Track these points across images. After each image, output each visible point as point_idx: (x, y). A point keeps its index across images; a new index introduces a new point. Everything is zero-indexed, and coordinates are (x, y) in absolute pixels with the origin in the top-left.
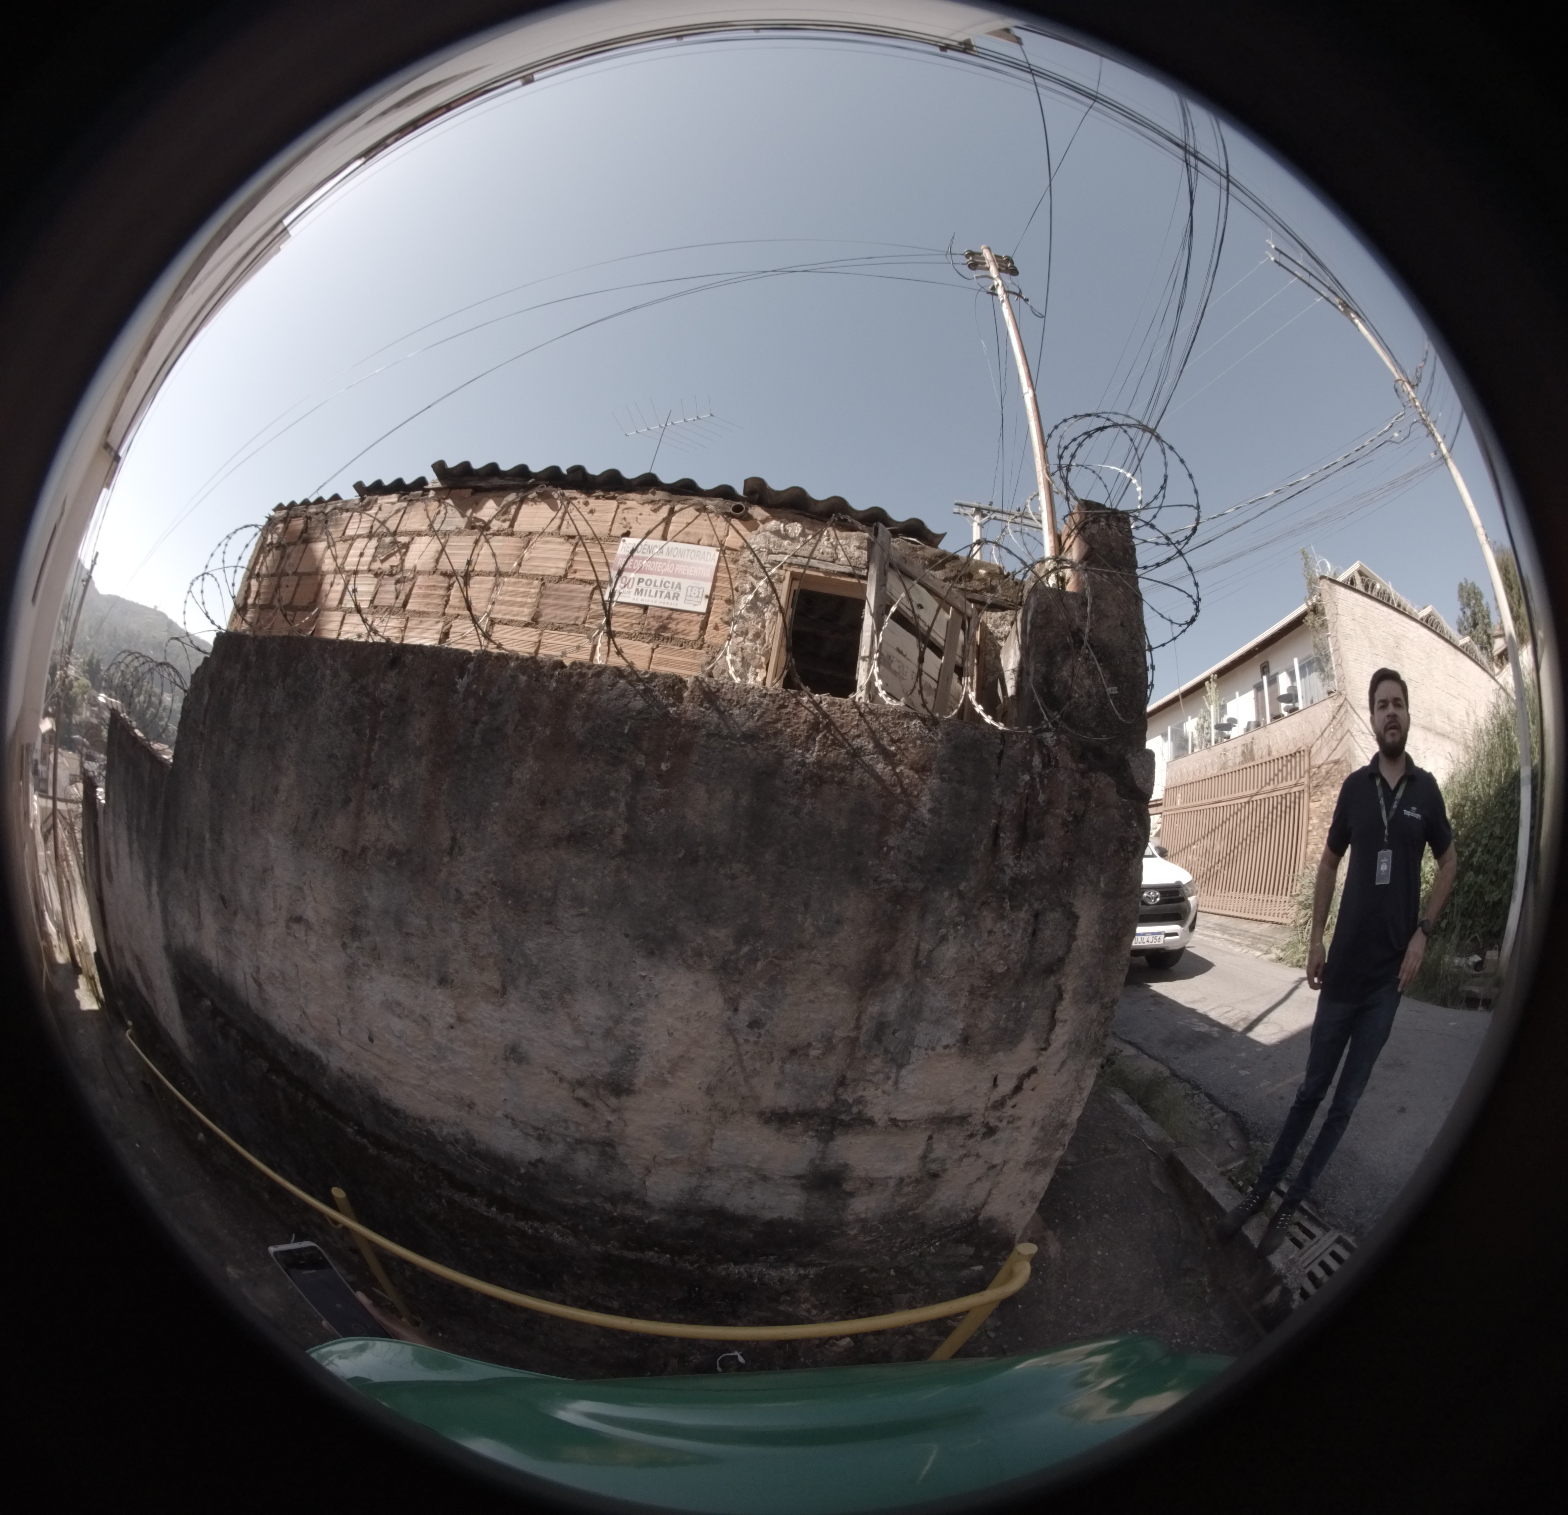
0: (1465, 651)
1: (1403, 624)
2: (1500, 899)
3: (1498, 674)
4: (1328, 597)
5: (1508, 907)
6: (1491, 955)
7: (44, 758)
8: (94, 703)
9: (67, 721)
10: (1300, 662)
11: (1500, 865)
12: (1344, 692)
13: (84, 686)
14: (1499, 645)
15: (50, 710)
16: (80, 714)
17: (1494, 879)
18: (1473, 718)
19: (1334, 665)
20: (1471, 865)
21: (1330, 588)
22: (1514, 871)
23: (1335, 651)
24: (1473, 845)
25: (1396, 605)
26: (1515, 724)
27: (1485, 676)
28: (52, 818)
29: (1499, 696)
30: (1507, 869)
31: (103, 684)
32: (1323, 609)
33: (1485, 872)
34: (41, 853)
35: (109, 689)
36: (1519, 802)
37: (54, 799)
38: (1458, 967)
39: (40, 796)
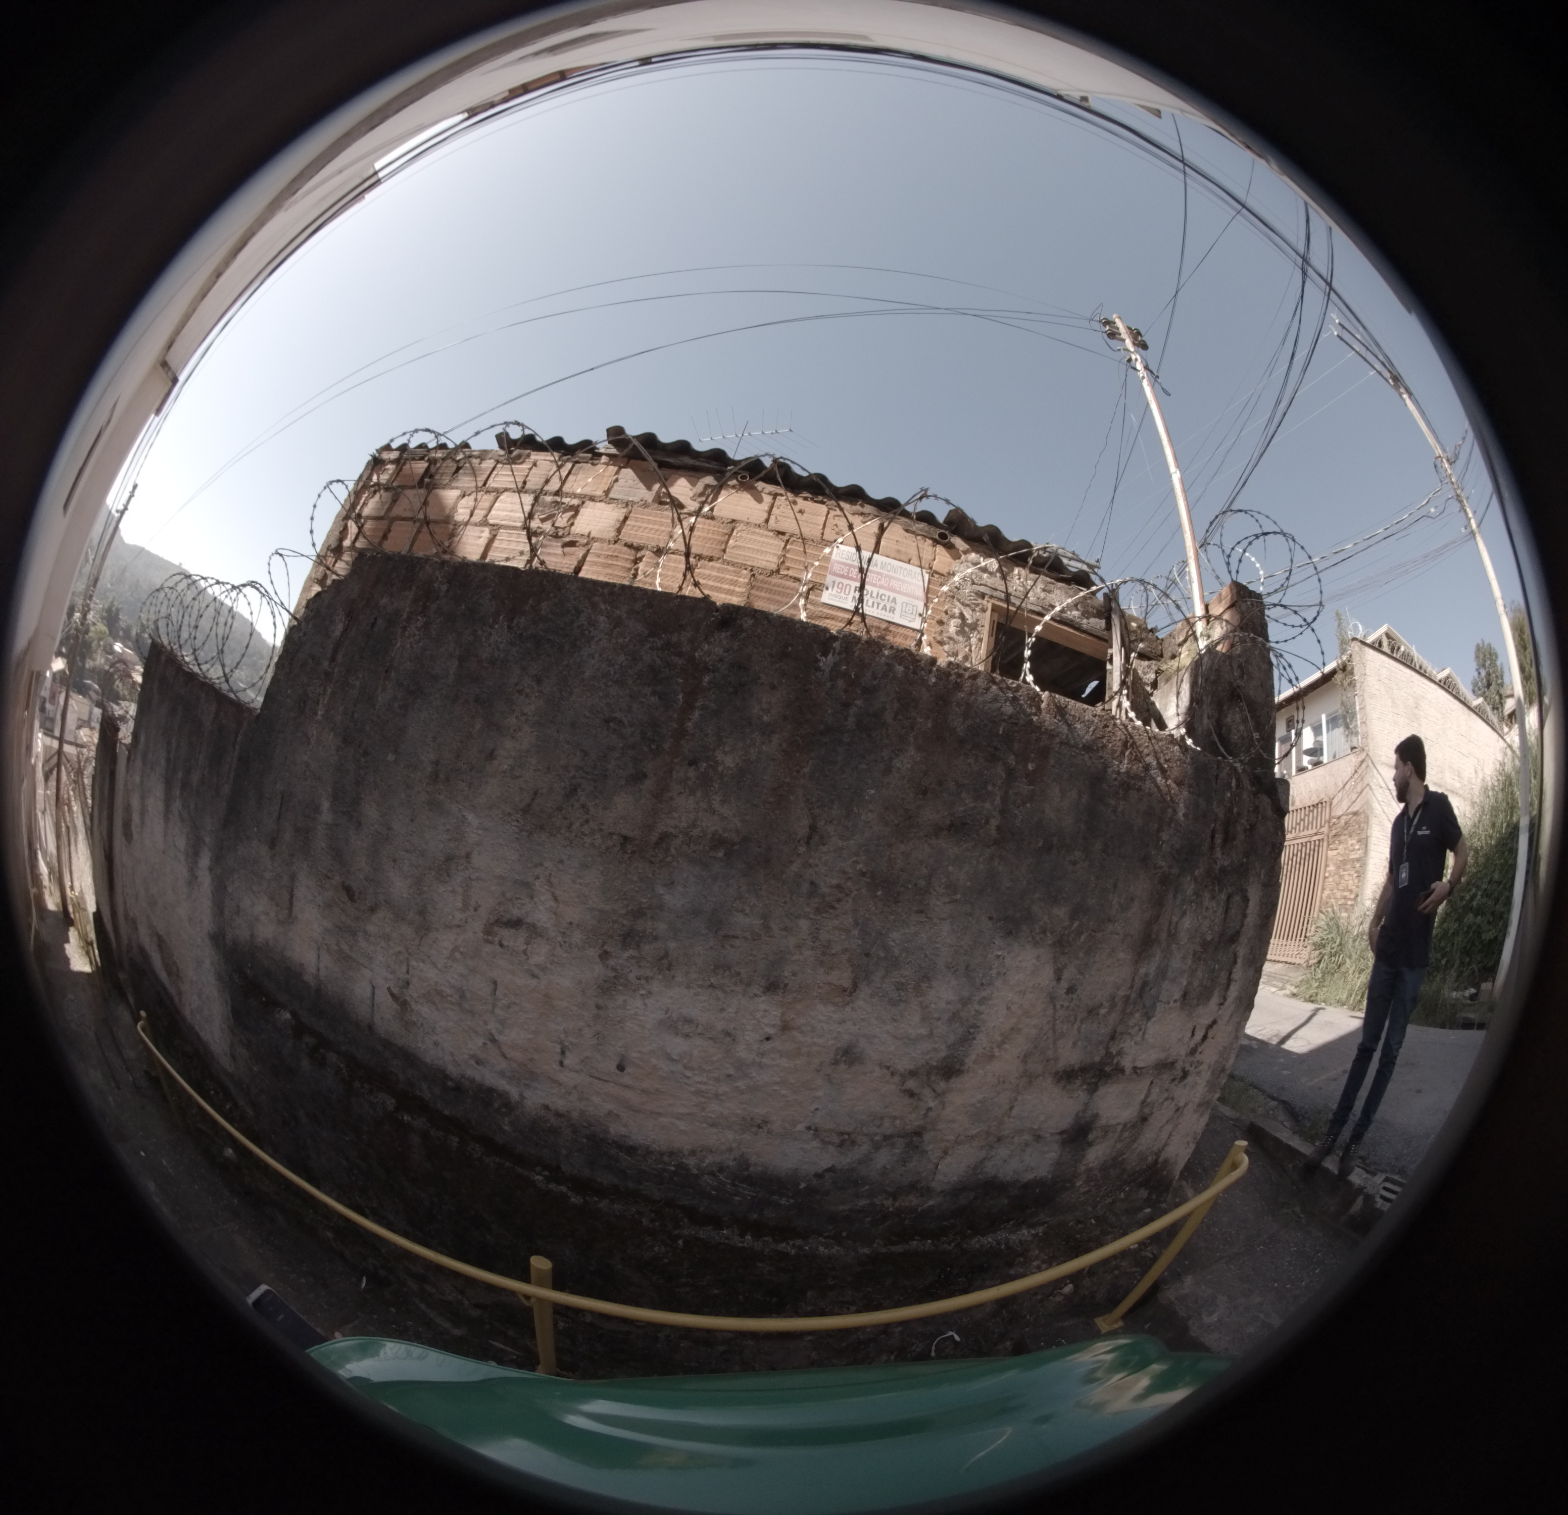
0: (1477, 712)
1: (1423, 686)
2: (1496, 938)
3: (1507, 733)
4: (1358, 658)
5: (1502, 944)
6: (1486, 986)
7: (53, 697)
8: (110, 651)
9: (80, 664)
10: (1327, 716)
11: (1497, 907)
12: (1366, 749)
13: (101, 632)
14: (1510, 705)
15: (64, 650)
16: (94, 660)
17: (1491, 919)
18: (1481, 775)
19: (1359, 723)
20: (1471, 909)
21: (1361, 649)
22: (1509, 911)
23: (1361, 709)
24: (1474, 890)
25: (1417, 668)
26: (1518, 780)
27: (1495, 735)
28: (56, 761)
29: (1505, 754)
30: (1502, 909)
31: (121, 633)
32: (1353, 669)
33: (1483, 914)
34: (40, 791)
35: (125, 639)
36: (1517, 850)
37: (61, 740)
38: (1456, 999)
39: (45, 734)
